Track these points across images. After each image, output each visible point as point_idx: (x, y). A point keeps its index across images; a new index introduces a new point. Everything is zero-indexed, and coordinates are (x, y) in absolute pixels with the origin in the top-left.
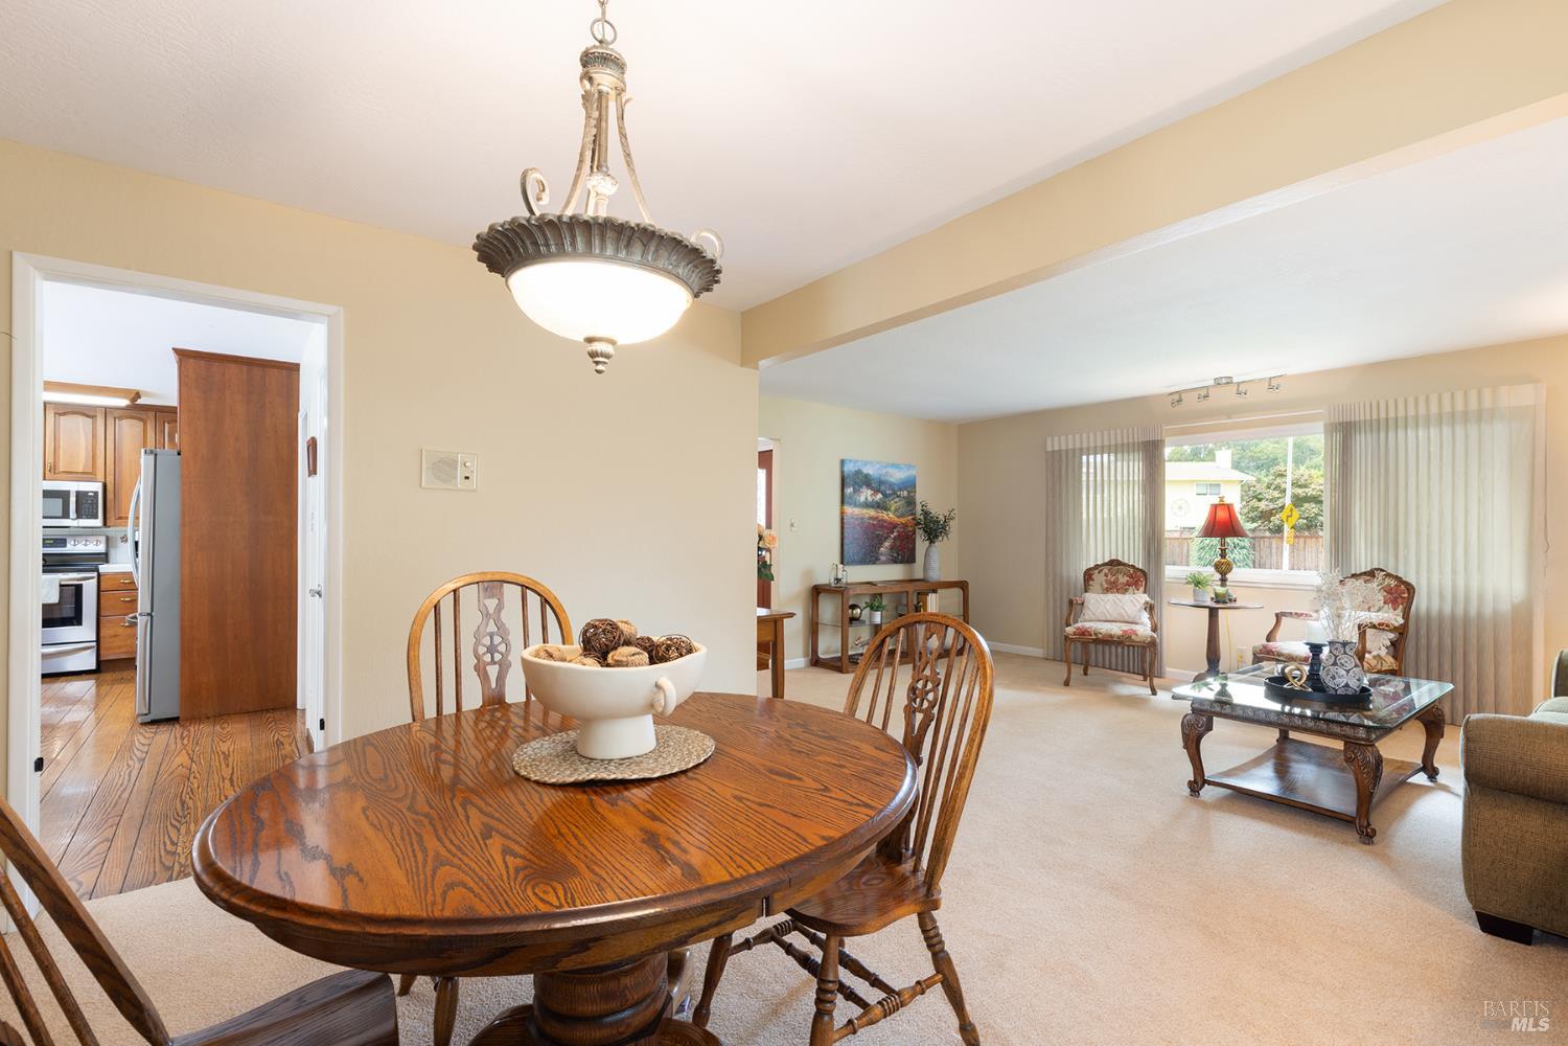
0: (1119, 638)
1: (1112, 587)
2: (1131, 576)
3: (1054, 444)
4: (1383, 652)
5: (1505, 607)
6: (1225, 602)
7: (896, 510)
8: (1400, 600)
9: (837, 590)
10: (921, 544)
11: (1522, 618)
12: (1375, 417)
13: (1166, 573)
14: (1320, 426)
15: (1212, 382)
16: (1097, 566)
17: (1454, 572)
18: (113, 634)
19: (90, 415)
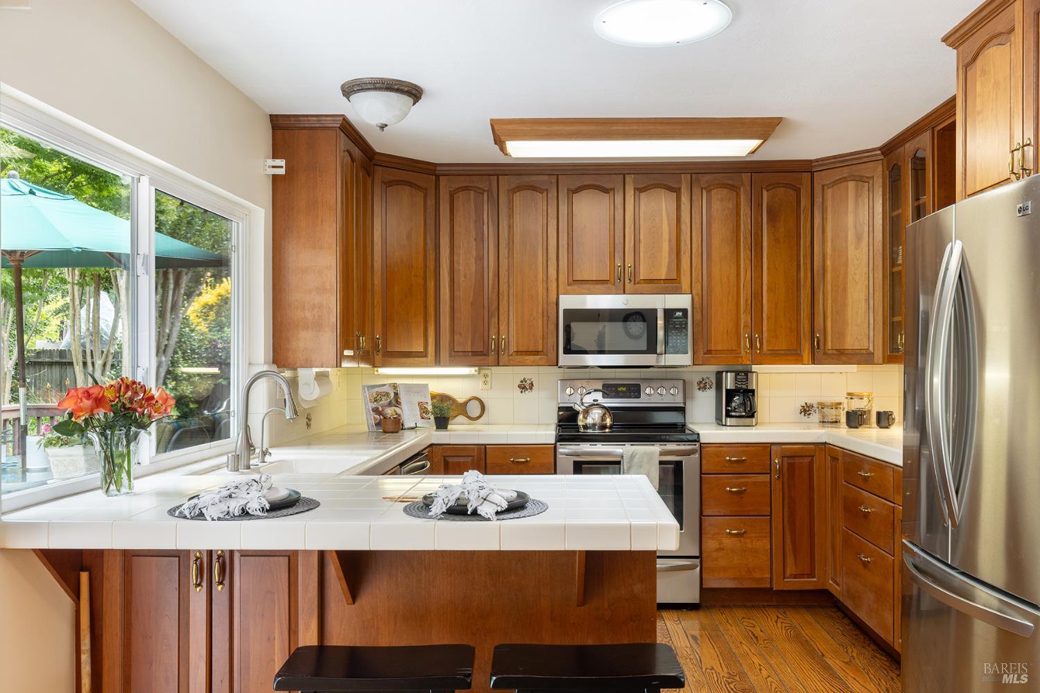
18: (718, 546)
19: (673, 188)
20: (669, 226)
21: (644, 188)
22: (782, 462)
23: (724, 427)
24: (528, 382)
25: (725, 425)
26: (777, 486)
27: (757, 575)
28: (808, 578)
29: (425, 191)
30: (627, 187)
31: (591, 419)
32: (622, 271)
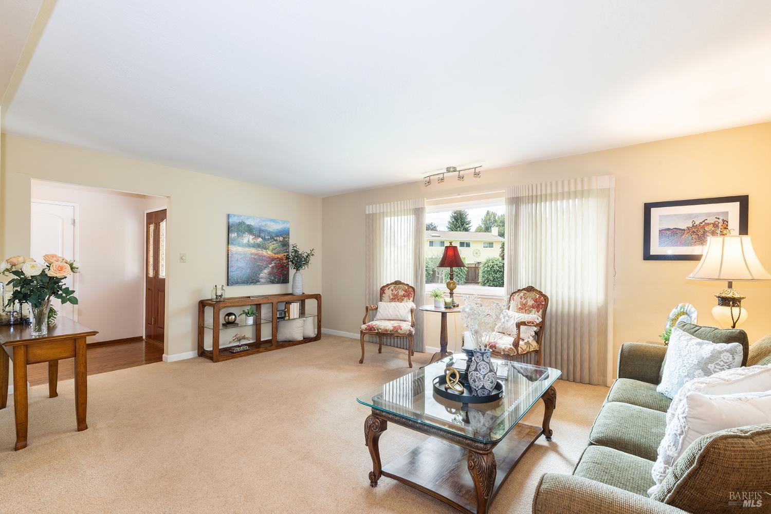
0: (391, 331)
1: (396, 298)
2: (406, 291)
3: (369, 210)
4: (531, 340)
5: (594, 309)
6: (450, 308)
7: (274, 249)
8: (541, 306)
9: (217, 303)
10: (292, 271)
11: (603, 314)
12: (530, 194)
13: (426, 288)
14: (503, 199)
15: (445, 171)
16: (388, 285)
17: (569, 288)
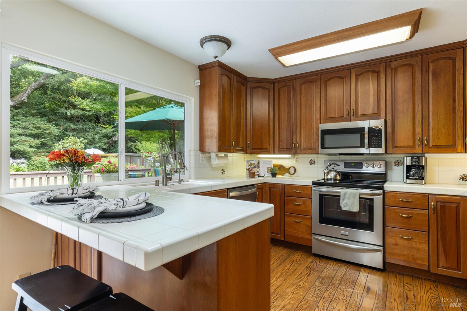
18: (395, 243)
19: (376, 71)
20: (374, 89)
21: (360, 74)
22: (437, 204)
23: (405, 184)
24: (313, 161)
25: (406, 183)
26: (433, 217)
27: (420, 262)
28: (455, 271)
29: (269, 90)
30: (352, 75)
31: (330, 176)
32: (350, 112)
